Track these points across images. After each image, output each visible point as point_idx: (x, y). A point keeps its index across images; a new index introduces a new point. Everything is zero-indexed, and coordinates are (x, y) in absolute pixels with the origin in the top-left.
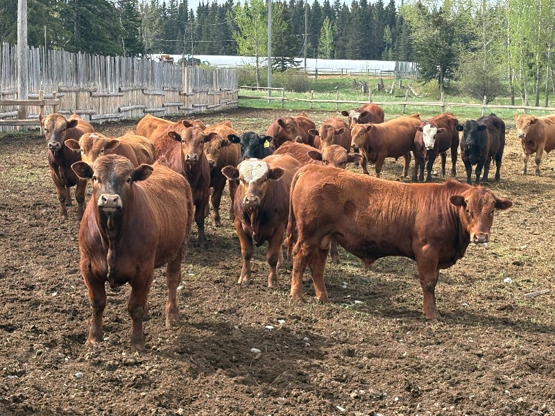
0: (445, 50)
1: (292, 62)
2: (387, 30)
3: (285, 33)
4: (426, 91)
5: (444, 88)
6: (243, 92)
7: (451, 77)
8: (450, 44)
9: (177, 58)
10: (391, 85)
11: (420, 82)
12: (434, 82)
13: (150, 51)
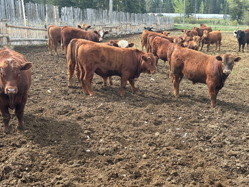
0: (239, 11)
1: (191, 15)
2: (221, 5)
3: (189, 6)
4: (233, 23)
5: (239, 23)
6: (176, 24)
7: (241, 19)
8: (241, 9)
9: (156, 14)
10: (222, 22)
11: (231, 21)
12: (236, 21)
13: (148, 12)
